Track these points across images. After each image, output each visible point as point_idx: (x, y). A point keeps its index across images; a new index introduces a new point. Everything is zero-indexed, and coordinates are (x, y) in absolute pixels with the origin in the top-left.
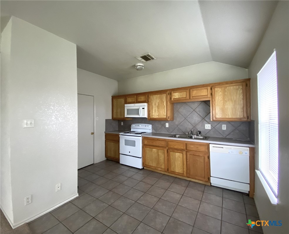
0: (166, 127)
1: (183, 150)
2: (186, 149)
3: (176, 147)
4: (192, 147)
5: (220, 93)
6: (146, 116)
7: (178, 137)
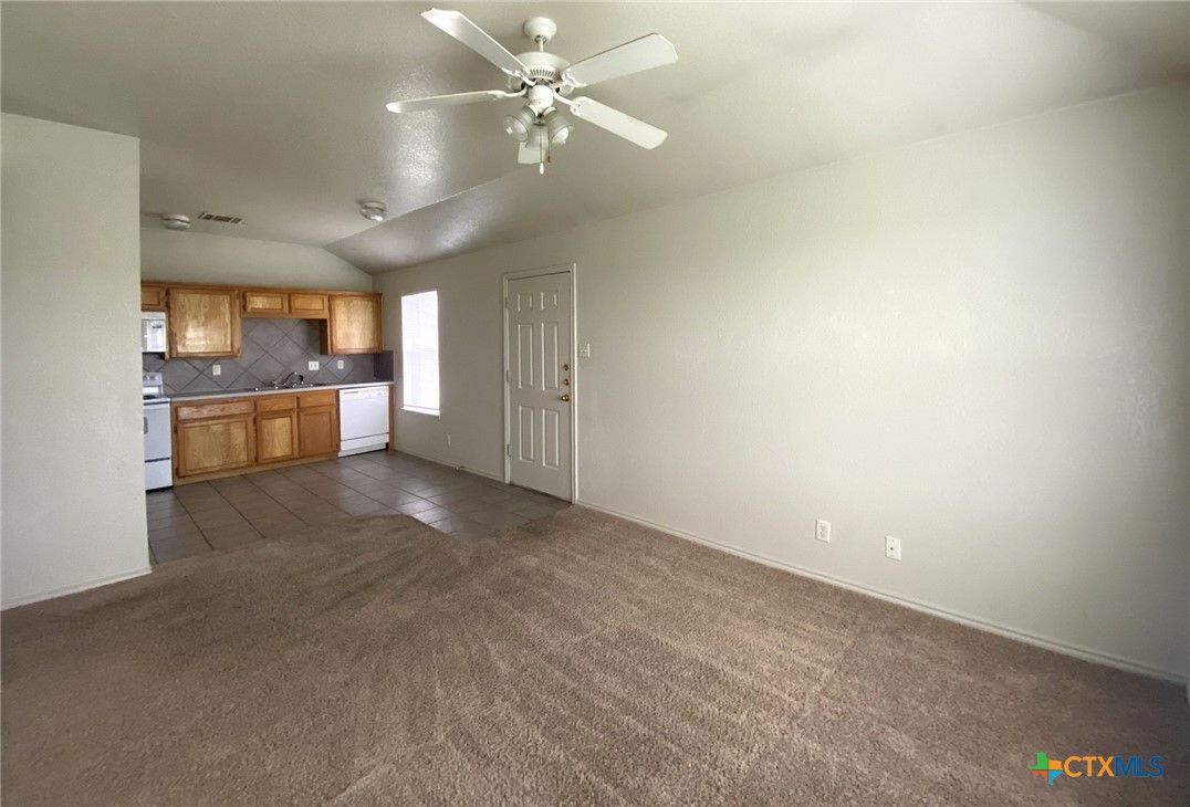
0: (215, 374)
1: (291, 410)
2: (299, 408)
3: (275, 408)
4: (310, 401)
5: (343, 309)
6: (163, 348)
7: (279, 388)
